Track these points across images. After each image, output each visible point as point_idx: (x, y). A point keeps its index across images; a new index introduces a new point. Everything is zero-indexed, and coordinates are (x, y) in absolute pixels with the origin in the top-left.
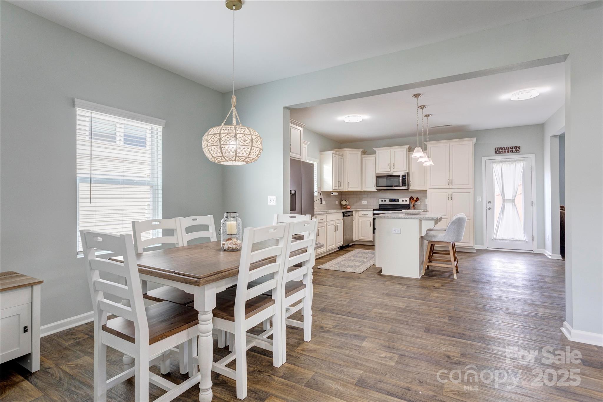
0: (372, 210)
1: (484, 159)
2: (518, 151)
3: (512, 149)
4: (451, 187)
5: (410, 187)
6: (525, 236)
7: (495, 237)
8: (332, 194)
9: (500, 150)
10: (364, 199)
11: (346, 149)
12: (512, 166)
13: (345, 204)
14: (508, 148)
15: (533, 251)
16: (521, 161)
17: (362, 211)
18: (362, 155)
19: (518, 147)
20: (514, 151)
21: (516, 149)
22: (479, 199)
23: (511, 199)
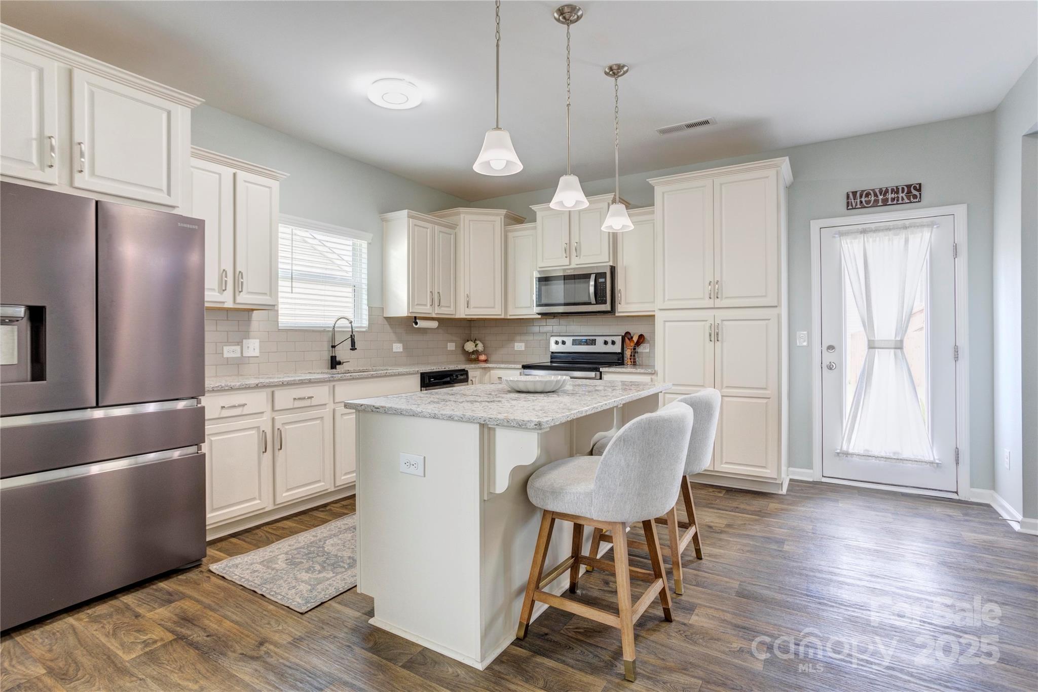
0: (521, 366)
1: (815, 225)
2: (915, 197)
3: (897, 192)
4: (718, 303)
5: (619, 305)
6: (932, 448)
7: (845, 448)
8: (416, 323)
9: (861, 197)
10: (518, 338)
11: (462, 210)
12: (898, 240)
13: (471, 350)
14: (884, 189)
15: (957, 493)
16: (922, 226)
17: (496, 368)
18: (506, 224)
19: (915, 188)
20: (903, 199)
21: (909, 192)
22: (801, 341)
23: (894, 339)
